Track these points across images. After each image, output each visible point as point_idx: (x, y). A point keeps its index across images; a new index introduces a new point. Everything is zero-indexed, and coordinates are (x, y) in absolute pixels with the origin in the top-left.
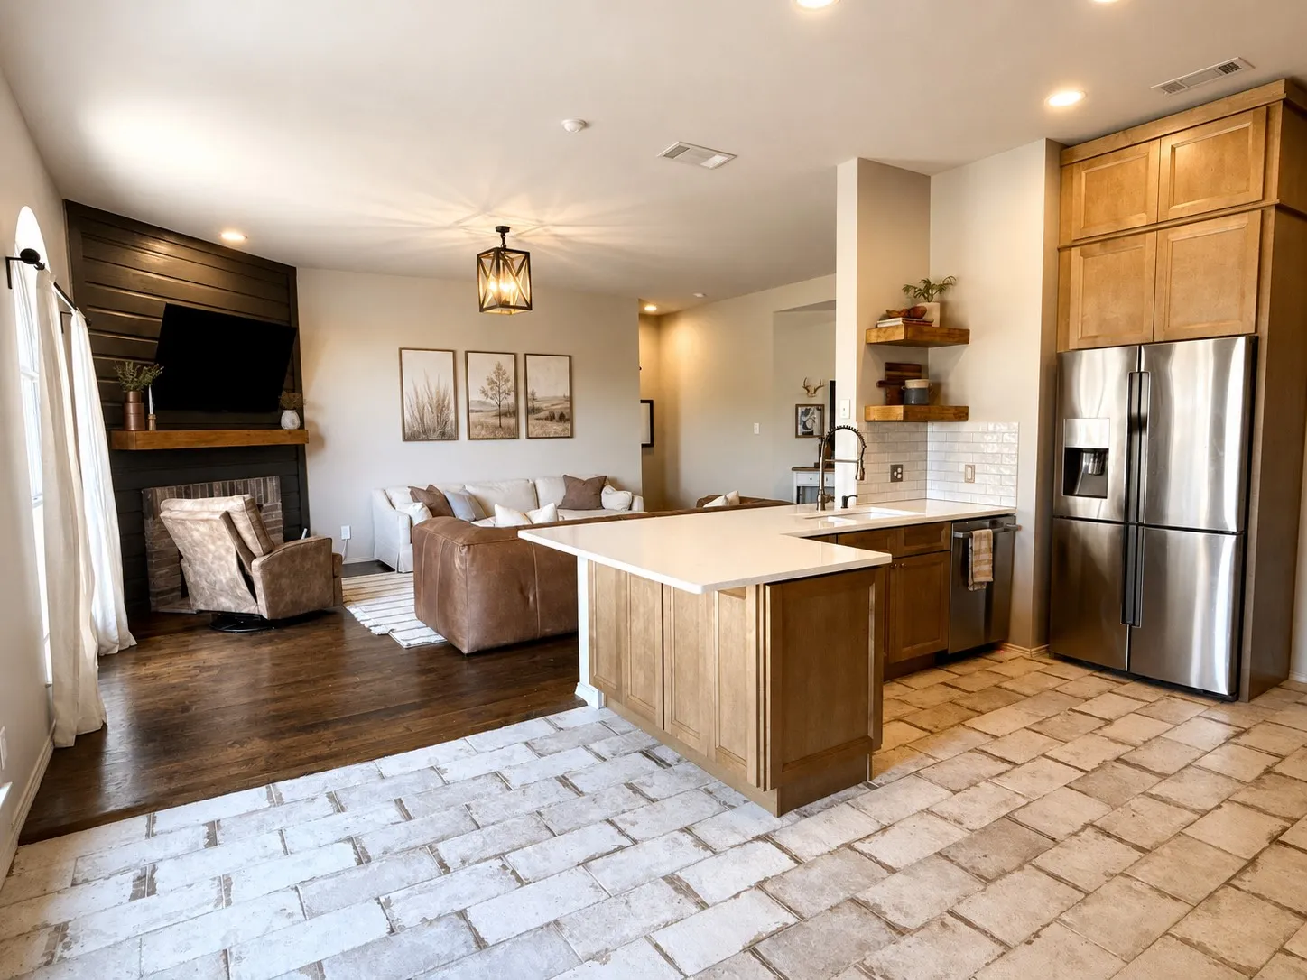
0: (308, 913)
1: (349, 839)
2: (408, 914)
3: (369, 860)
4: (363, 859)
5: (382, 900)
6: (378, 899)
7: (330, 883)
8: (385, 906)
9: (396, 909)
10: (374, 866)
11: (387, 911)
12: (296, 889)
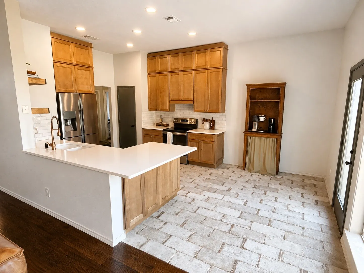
0: (265, 235)
1: (243, 247)
2: (248, 223)
3: (244, 239)
4: (245, 240)
5: (249, 228)
6: (250, 229)
7: (256, 239)
8: (250, 227)
9: (249, 225)
10: (245, 236)
11: (250, 226)
12: (264, 243)
